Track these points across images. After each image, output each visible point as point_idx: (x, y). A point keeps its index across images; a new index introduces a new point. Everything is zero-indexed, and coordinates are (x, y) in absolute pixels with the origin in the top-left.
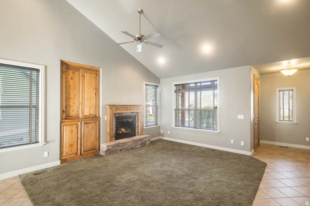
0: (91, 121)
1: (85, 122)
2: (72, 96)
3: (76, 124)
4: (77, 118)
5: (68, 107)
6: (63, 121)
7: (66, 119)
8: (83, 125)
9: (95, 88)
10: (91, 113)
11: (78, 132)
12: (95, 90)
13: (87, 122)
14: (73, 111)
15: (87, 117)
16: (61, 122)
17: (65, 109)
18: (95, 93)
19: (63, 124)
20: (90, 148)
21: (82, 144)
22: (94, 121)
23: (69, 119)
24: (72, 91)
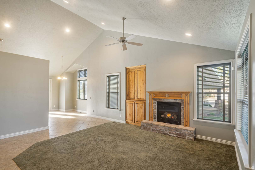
0: (140, 103)
1: (137, 102)
2: (131, 87)
3: (132, 103)
4: (134, 99)
5: (130, 93)
6: (127, 100)
7: (129, 99)
8: (135, 104)
9: (143, 80)
10: (141, 97)
11: (133, 108)
12: (143, 81)
13: (138, 103)
14: (132, 95)
15: (139, 99)
16: (126, 101)
17: (128, 94)
18: (143, 84)
19: (127, 102)
20: (140, 120)
21: (135, 116)
22: (142, 103)
23: (130, 100)
24: (131, 83)
